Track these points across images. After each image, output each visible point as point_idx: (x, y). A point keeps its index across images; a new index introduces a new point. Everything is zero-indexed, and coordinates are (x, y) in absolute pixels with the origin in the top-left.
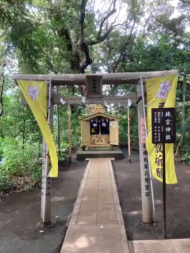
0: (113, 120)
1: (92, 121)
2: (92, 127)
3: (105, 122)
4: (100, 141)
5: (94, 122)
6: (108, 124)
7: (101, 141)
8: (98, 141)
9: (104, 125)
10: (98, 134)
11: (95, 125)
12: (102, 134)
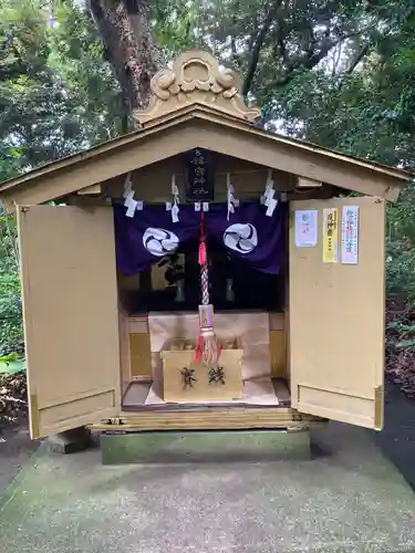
0: (328, 192)
1: (132, 206)
2: (130, 257)
3: (250, 211)
4: (201, 376)
5: (154, 215)
6: (275, 232)
7: (217, 376)
8: (187, 377)
9: (240, 237)
10: (192, 305)
11: (159, 241)
12: (220, 305)
